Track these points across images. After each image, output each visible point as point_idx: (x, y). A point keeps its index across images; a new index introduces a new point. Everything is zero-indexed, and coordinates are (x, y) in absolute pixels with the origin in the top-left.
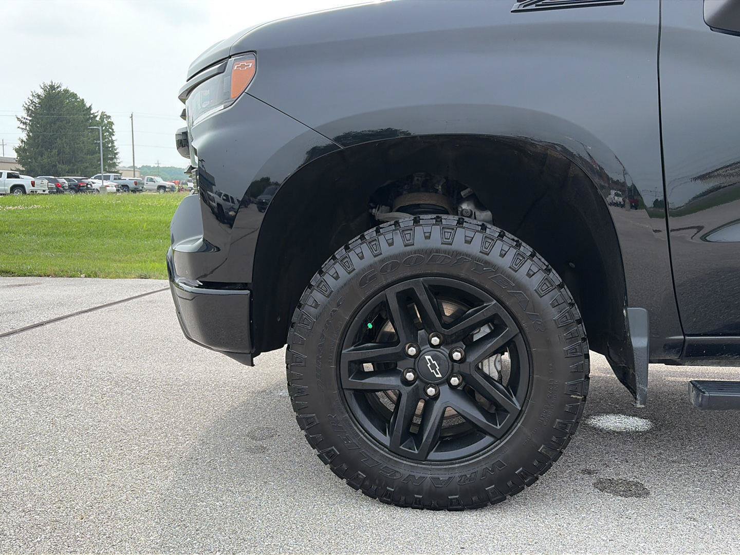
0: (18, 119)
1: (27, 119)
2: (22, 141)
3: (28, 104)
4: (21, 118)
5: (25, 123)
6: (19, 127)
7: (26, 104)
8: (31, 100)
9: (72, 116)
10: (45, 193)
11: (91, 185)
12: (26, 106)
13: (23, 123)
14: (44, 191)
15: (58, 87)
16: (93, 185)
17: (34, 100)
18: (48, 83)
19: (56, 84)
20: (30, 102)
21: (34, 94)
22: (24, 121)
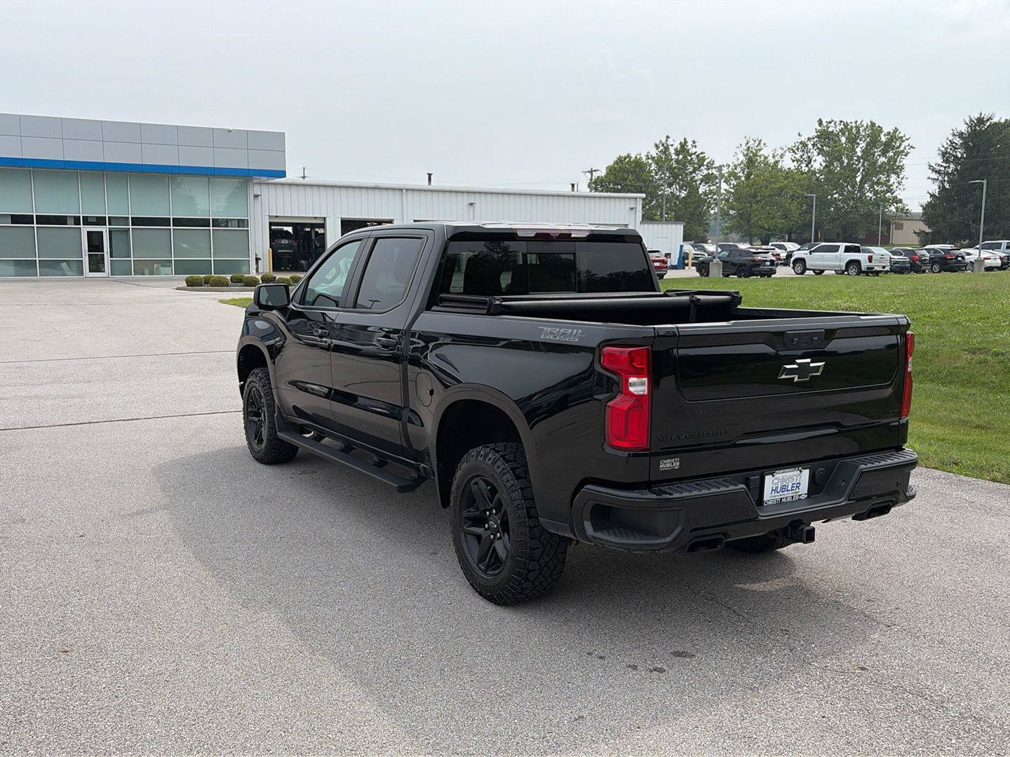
0: (930, 166)
1: (942, 166)
2: (932, 196)
3: (946, 146)
4: (934, 165)
5: (938, 172)
6: (929, 178)
7: (943, 146)
8: (950, 141)
9: (1001, 157)
10: (886, 269)
11: (963, 257)
12: (943, 149)
13: (936, 172)
14: (884, 267)
15: (988, 120)
16: (966, 257)
17: (955, 141)
18: (975, 116)
19: (986, 115)
20: (949, 143)
21: (955, 132)
22: (938, 168)
